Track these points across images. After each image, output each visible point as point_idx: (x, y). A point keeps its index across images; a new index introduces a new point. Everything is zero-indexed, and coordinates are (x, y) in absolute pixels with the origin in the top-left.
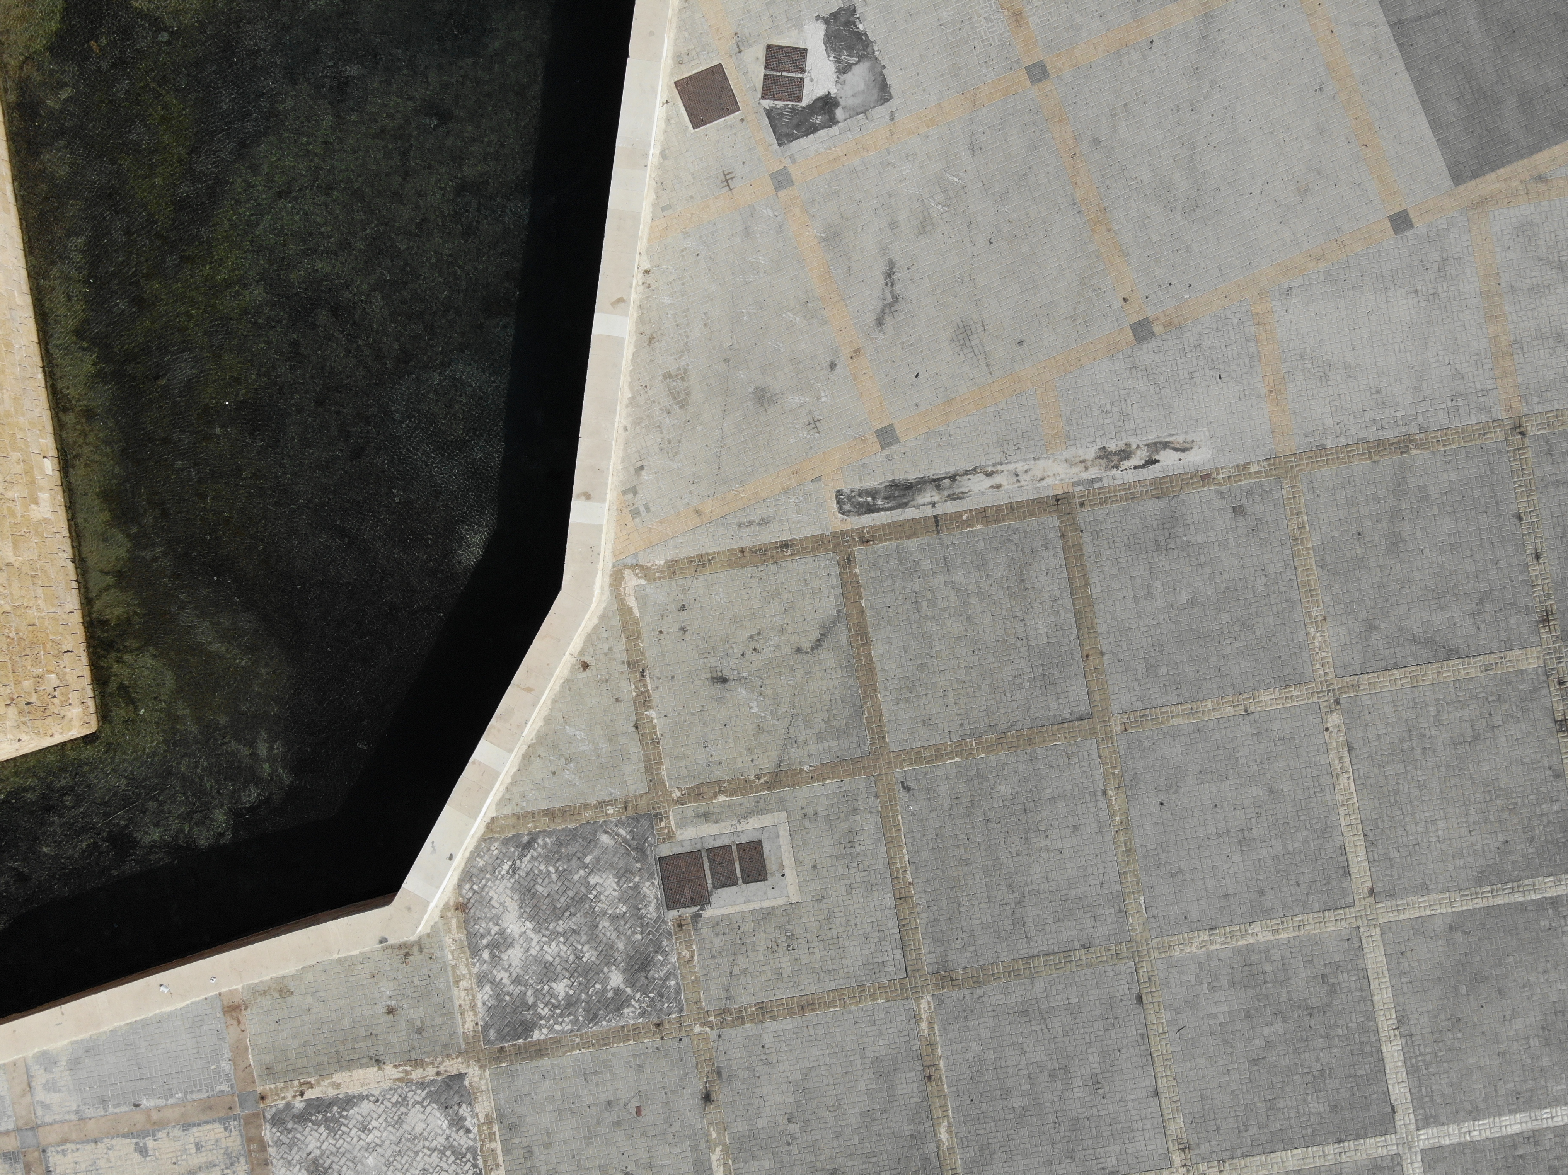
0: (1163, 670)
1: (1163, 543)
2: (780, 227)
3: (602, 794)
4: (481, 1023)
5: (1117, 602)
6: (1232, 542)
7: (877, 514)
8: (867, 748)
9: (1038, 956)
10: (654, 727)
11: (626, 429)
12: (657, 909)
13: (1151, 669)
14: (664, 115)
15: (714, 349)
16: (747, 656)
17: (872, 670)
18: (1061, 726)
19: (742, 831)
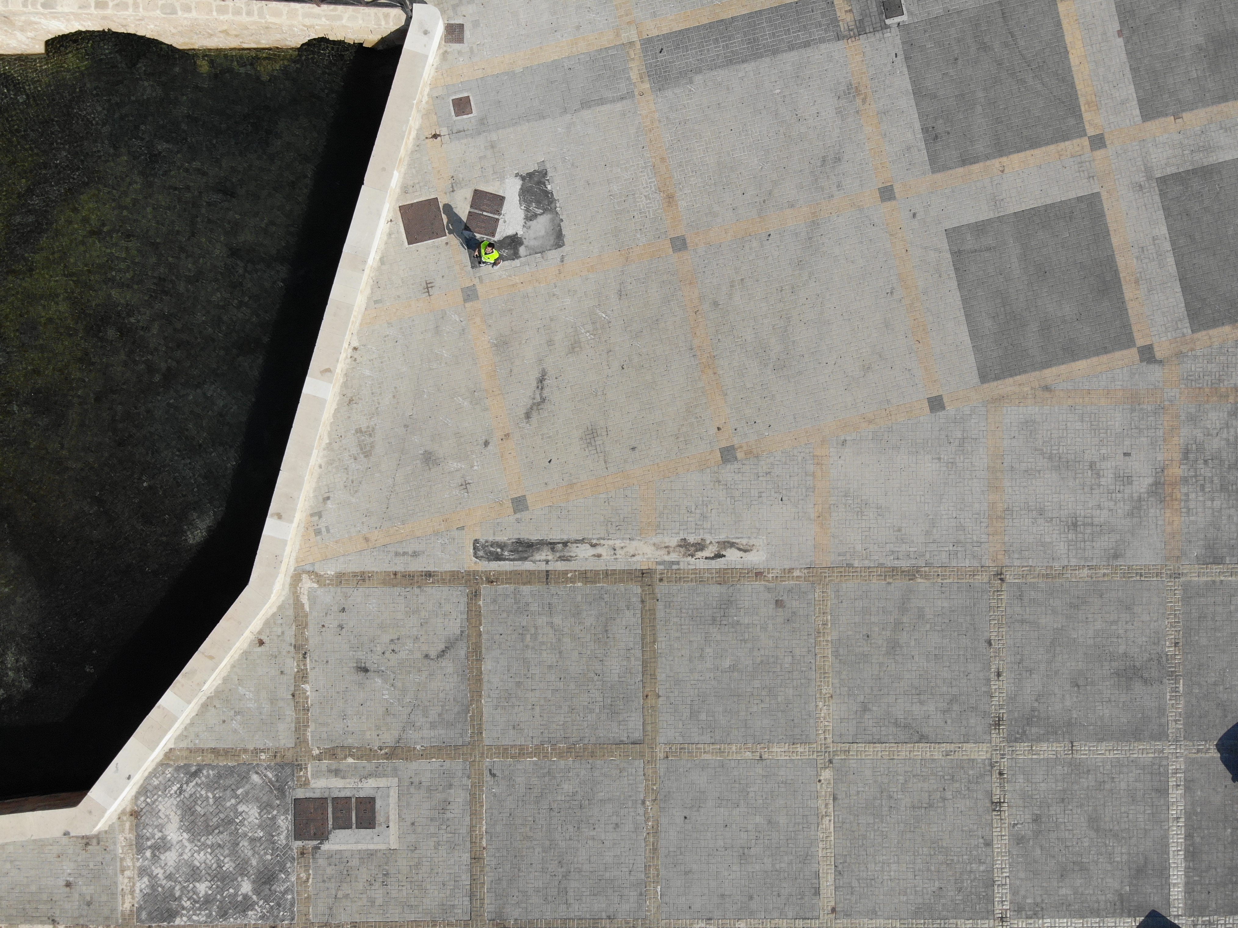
0: (703, 716)
1: (718, 619)
2: (463, 330)
3: (258, 741)
4: (136, 905)
5: (676, 659)
6: (770, 626)
7: (502, 562)
8: (467, 739)
9: (574, 920)
10: (307, 698)
11: (320, 467)
12: (287, 838)
13: (694, 714)
14: (388, 231)
15: (398, 416)
16: (387, 654)
17: (480, 680)
18: (618, 746)
19: (362, 788)
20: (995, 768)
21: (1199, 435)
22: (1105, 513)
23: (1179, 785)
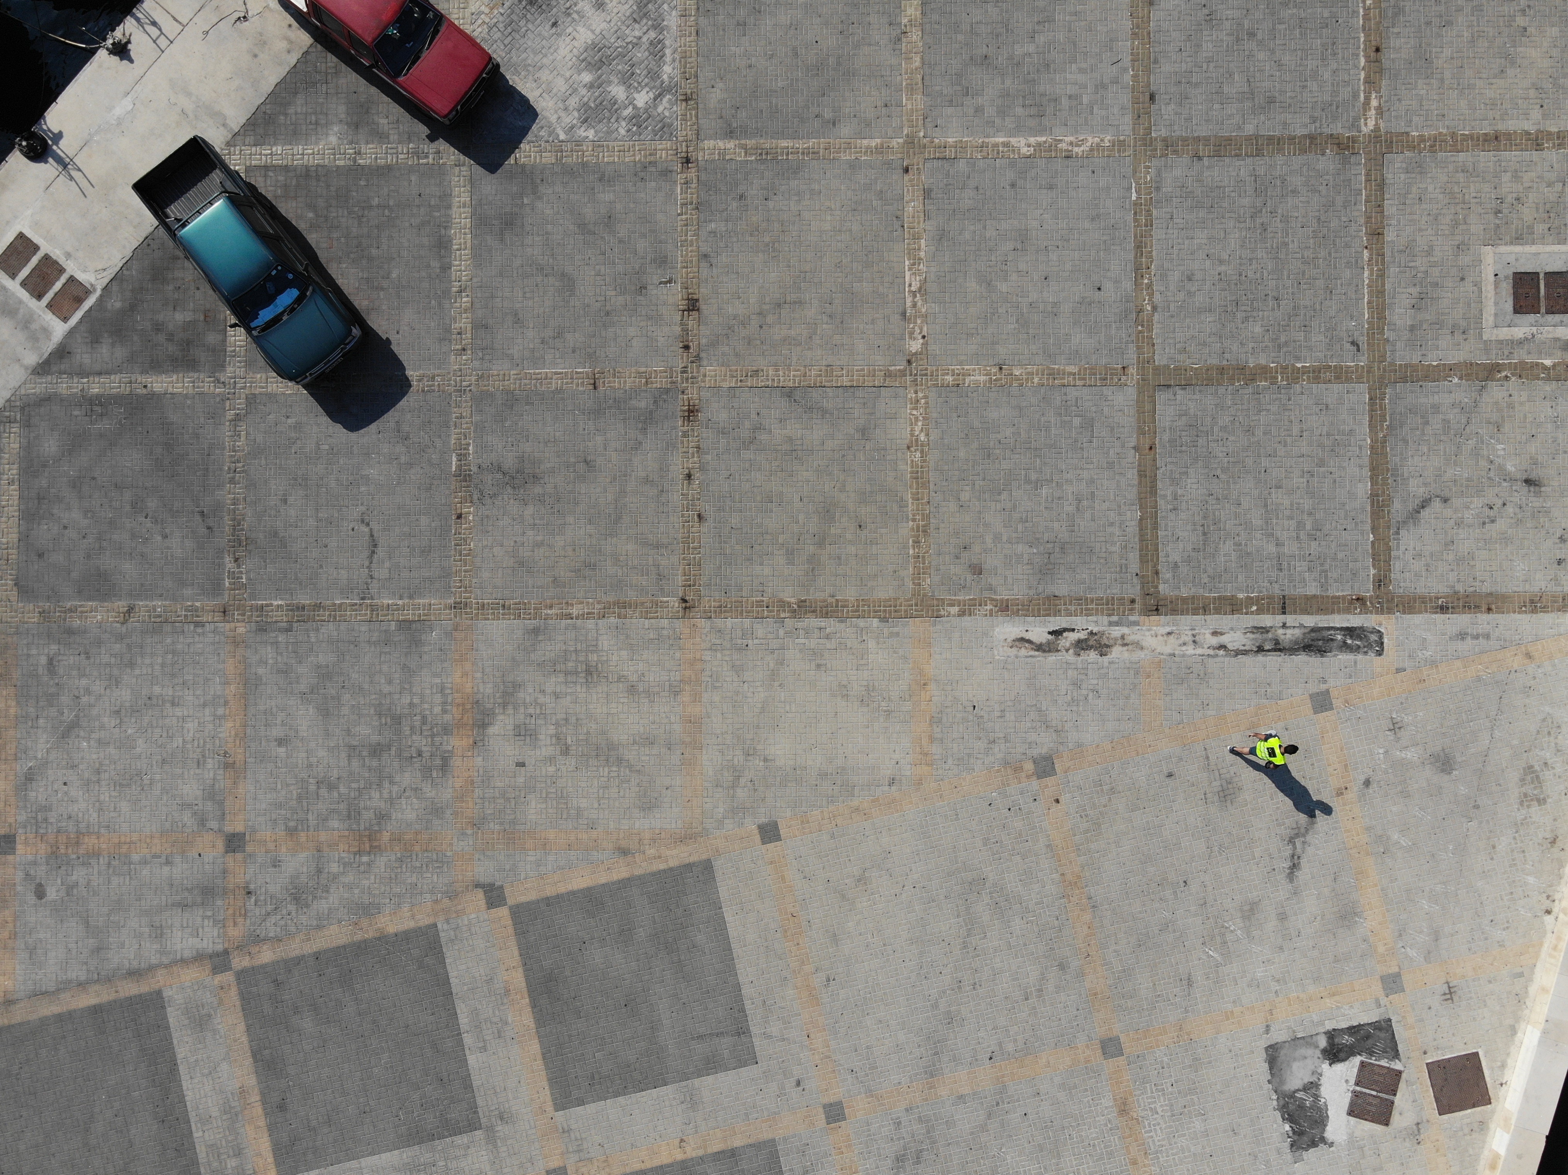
0: (1077, 421)
1: (1057, 550)
2: (1400, 935)
5: (1112, 497)
6: (989, 539)
7: (1345, 625)
8: (1388, 391)
9: (1247, 155)
13: (1089, 425)
14: (1507, 1070)
15: (1488, 821)
16: (1499, 502)
17: (1373, 469)
18: (1188, 383)
19: (1532, 326)
20: (695, 354)
21: (428, 791)
22: (549, 688)
23: (459, 333)
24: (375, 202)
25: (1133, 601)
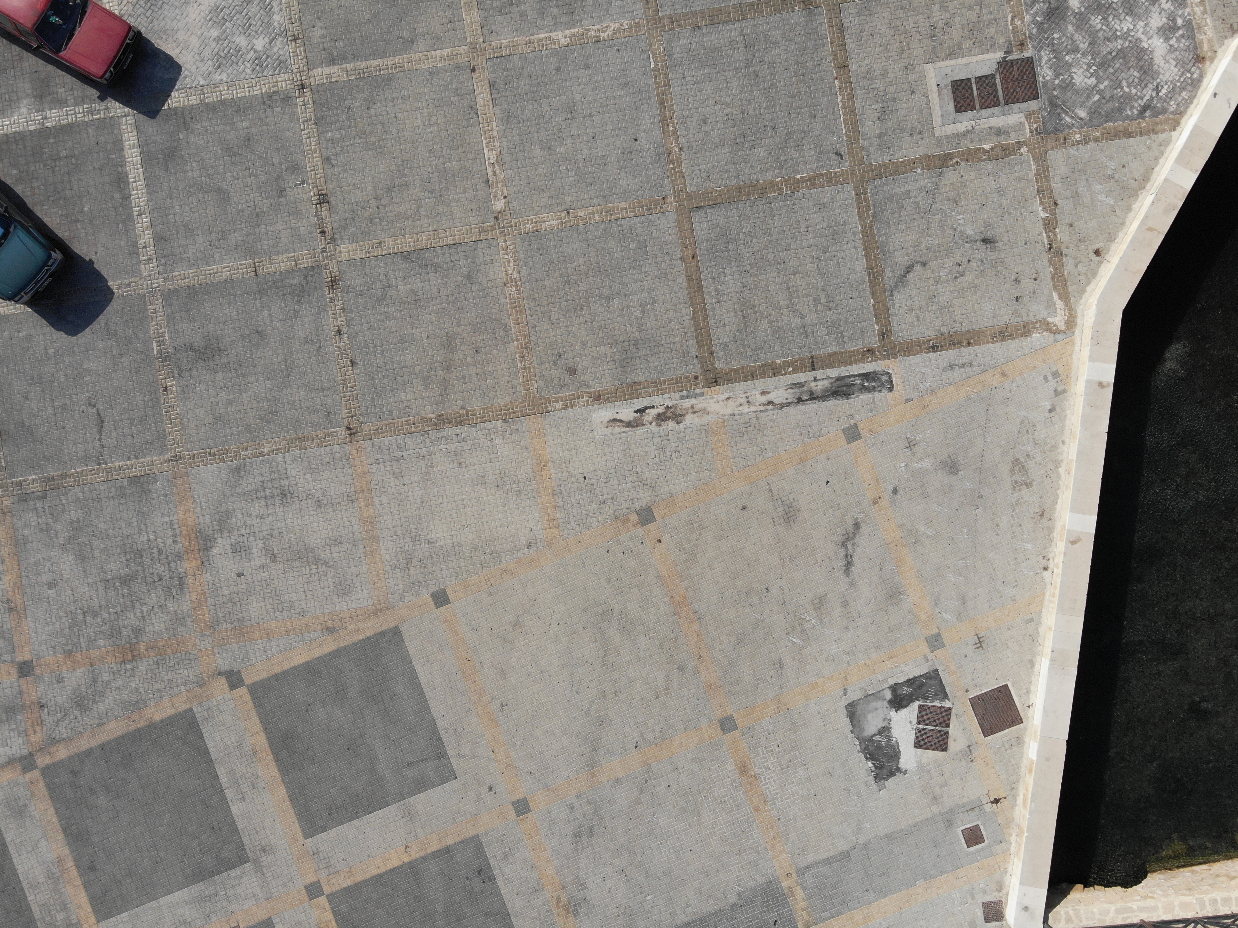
0: (633, 245)
1: (632, 346)
2: (936, 604)
3: (1085, 151)
5: (669, 300)
6: (577, 346)
7: (861, 372)
8: (869, 186)
9: (735, 20)
10: (1041, 204)
11: (1063, 442)
12: (1040, 58)
13: (643, 246)
14: (1031, 696)
15: (990, 506)
16: (966, 260)
17: (866, 248)
18: (715, 202)
19: (971, 120)
20: (330, 237)
21: (171, 606)
22: (254, 512)
23: (144, 247)
24: (64, 154)
25: (696, 378)
